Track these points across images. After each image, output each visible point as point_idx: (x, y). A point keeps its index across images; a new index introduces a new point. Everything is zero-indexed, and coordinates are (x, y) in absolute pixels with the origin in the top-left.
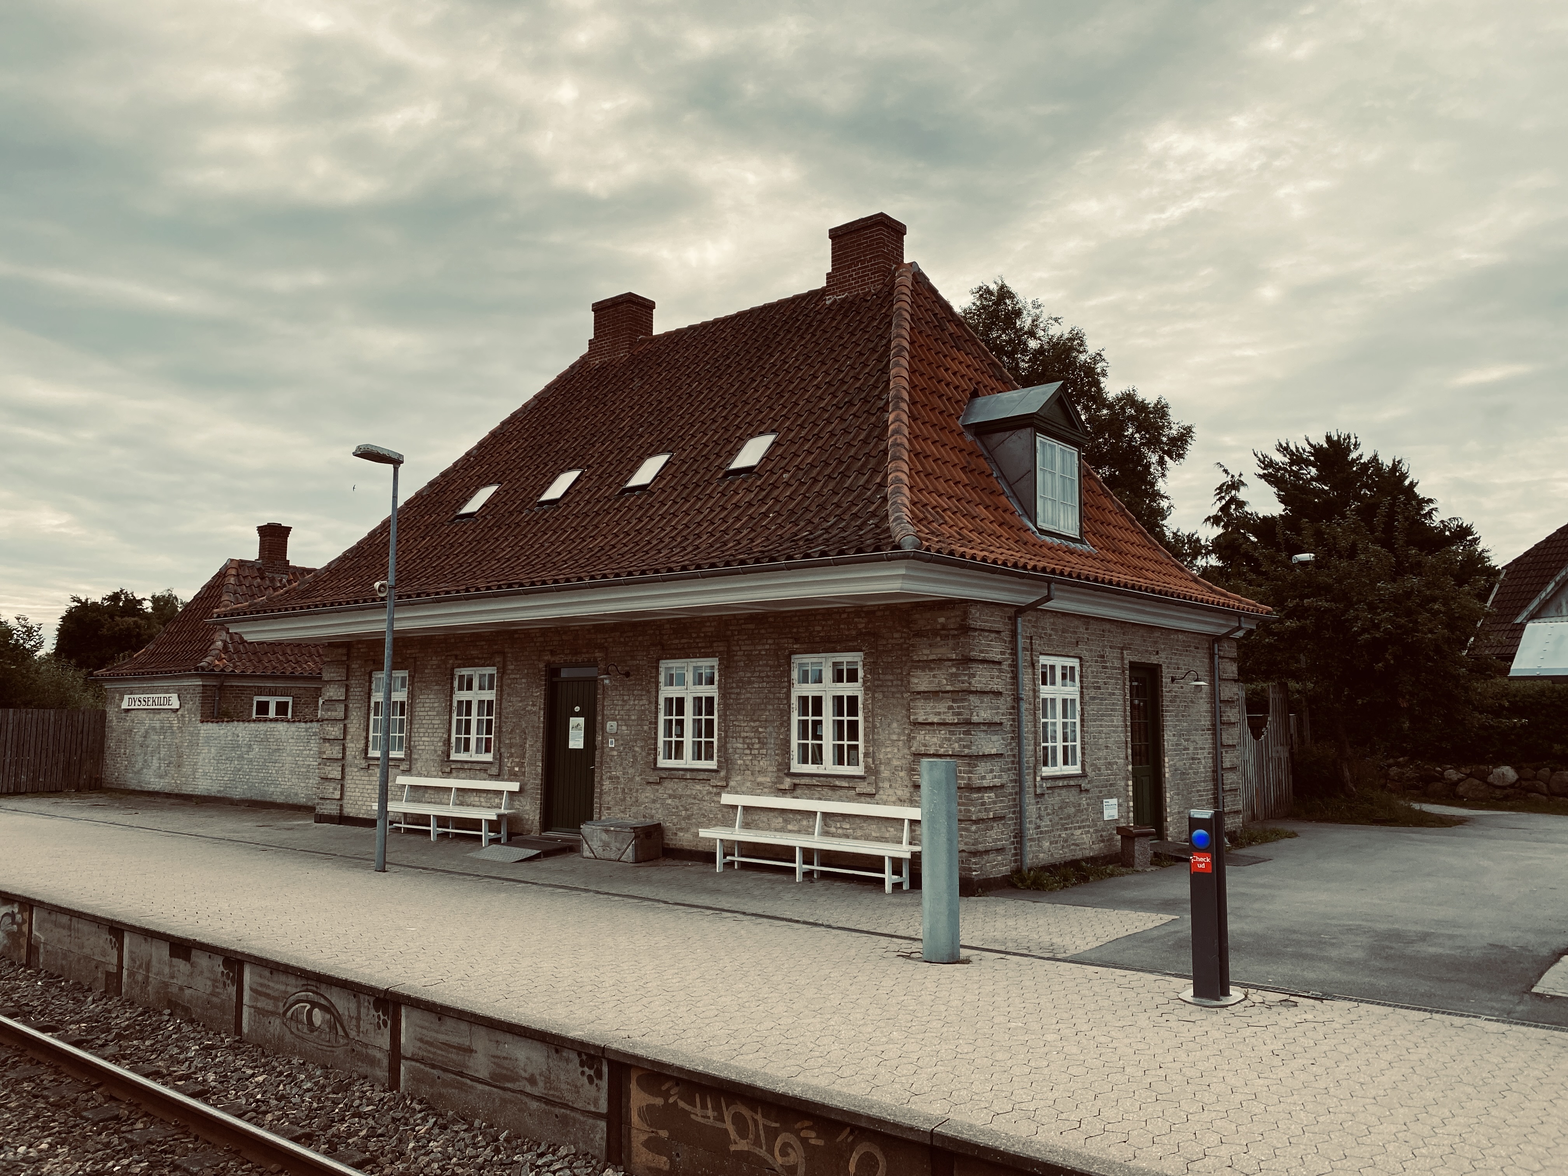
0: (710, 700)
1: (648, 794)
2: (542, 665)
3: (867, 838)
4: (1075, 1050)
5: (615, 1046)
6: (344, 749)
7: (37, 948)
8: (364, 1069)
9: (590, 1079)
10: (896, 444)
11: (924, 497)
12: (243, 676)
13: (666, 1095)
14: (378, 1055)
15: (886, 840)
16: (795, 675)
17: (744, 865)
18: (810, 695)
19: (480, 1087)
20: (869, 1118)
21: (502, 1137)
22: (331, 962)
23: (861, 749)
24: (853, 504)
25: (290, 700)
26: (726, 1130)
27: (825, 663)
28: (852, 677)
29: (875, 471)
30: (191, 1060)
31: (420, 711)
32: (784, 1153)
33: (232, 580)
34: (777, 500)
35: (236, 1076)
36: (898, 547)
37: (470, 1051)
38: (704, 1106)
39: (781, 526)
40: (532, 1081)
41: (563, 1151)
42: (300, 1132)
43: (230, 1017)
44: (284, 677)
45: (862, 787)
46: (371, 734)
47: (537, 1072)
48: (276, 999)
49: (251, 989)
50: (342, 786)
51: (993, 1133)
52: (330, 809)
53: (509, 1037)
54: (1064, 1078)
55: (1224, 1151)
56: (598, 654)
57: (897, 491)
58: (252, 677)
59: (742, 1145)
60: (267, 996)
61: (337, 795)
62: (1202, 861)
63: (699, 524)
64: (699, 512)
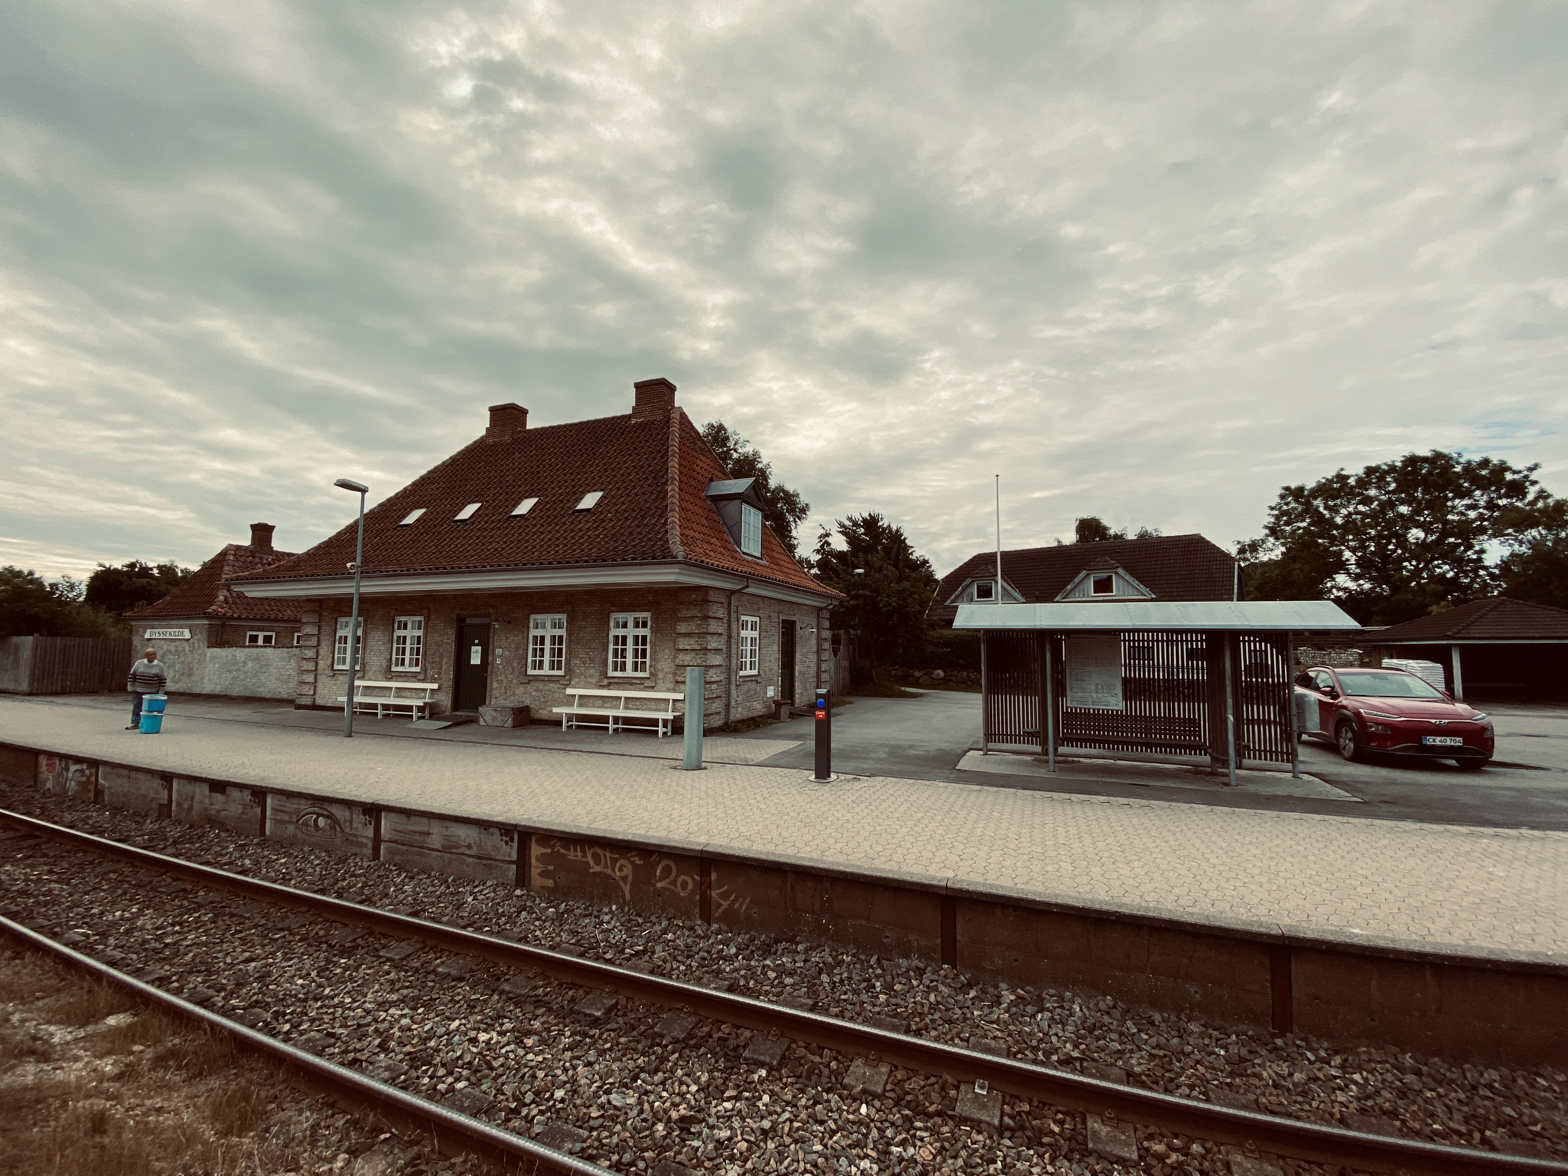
0: (561, 637)
1: (520, 689)
2: (454, 616)
3: (650, 710)
4: (764, 807)
5: (523, 823)
6: (317, 664)
7: (102, 792)
8: (356, 850)
9: (507, 843)
10: (672, 503)
11: (687, 532)
12: (239, 618)
13: (553, 847)
14: (365, 841)
15: (660, 710)
16: (612, 624)
17: (578, 727)
18: (620, 635)
19: (434, 853)
20: (669, 847)
21: (450, 880)
22: (330, 789)
23: (648, 664)
24: (648, 533)
25: (274, 634)
26: (588, 863)
27: (630, 617)
28: (645, 625)
29: (661, 516)
30: (231, 853)
31: (371, 642)
32: (621, 870)
33: (231, 558)
34: (604, 528)
35: (265, 860)
36: (675, 557)
37: (429, 834)
38: (575, 850)
39: (607, 543)
40: (469, 847)
41: (489, 883)
42: (316, 888)
43: (257, 826)
44: (269, 620)
45: (648, 683)
46: (336, 655)
47: (472, 842)
48: (290, 814)
49: (273, 809)
50: (315, 687)
51: (733, 848)
52: (307, 701)
53: (454, 824)
54: (761, 820)
55: (838, 846)
56: (491, 611)
57: (673, 528)
58: (247, 619)
59: (598, 869)
60: (284, 812)
61: (311, 692)
62: (821, 714)
63: (558, 539)
64: (558, 531)
